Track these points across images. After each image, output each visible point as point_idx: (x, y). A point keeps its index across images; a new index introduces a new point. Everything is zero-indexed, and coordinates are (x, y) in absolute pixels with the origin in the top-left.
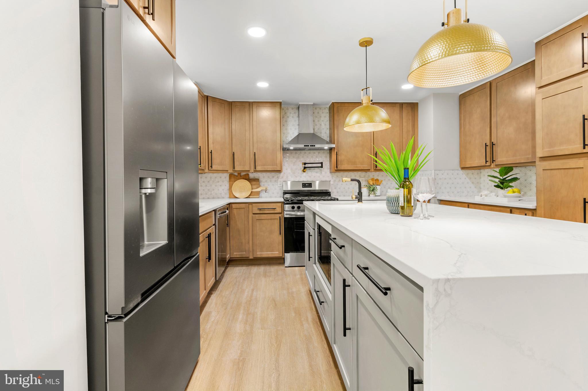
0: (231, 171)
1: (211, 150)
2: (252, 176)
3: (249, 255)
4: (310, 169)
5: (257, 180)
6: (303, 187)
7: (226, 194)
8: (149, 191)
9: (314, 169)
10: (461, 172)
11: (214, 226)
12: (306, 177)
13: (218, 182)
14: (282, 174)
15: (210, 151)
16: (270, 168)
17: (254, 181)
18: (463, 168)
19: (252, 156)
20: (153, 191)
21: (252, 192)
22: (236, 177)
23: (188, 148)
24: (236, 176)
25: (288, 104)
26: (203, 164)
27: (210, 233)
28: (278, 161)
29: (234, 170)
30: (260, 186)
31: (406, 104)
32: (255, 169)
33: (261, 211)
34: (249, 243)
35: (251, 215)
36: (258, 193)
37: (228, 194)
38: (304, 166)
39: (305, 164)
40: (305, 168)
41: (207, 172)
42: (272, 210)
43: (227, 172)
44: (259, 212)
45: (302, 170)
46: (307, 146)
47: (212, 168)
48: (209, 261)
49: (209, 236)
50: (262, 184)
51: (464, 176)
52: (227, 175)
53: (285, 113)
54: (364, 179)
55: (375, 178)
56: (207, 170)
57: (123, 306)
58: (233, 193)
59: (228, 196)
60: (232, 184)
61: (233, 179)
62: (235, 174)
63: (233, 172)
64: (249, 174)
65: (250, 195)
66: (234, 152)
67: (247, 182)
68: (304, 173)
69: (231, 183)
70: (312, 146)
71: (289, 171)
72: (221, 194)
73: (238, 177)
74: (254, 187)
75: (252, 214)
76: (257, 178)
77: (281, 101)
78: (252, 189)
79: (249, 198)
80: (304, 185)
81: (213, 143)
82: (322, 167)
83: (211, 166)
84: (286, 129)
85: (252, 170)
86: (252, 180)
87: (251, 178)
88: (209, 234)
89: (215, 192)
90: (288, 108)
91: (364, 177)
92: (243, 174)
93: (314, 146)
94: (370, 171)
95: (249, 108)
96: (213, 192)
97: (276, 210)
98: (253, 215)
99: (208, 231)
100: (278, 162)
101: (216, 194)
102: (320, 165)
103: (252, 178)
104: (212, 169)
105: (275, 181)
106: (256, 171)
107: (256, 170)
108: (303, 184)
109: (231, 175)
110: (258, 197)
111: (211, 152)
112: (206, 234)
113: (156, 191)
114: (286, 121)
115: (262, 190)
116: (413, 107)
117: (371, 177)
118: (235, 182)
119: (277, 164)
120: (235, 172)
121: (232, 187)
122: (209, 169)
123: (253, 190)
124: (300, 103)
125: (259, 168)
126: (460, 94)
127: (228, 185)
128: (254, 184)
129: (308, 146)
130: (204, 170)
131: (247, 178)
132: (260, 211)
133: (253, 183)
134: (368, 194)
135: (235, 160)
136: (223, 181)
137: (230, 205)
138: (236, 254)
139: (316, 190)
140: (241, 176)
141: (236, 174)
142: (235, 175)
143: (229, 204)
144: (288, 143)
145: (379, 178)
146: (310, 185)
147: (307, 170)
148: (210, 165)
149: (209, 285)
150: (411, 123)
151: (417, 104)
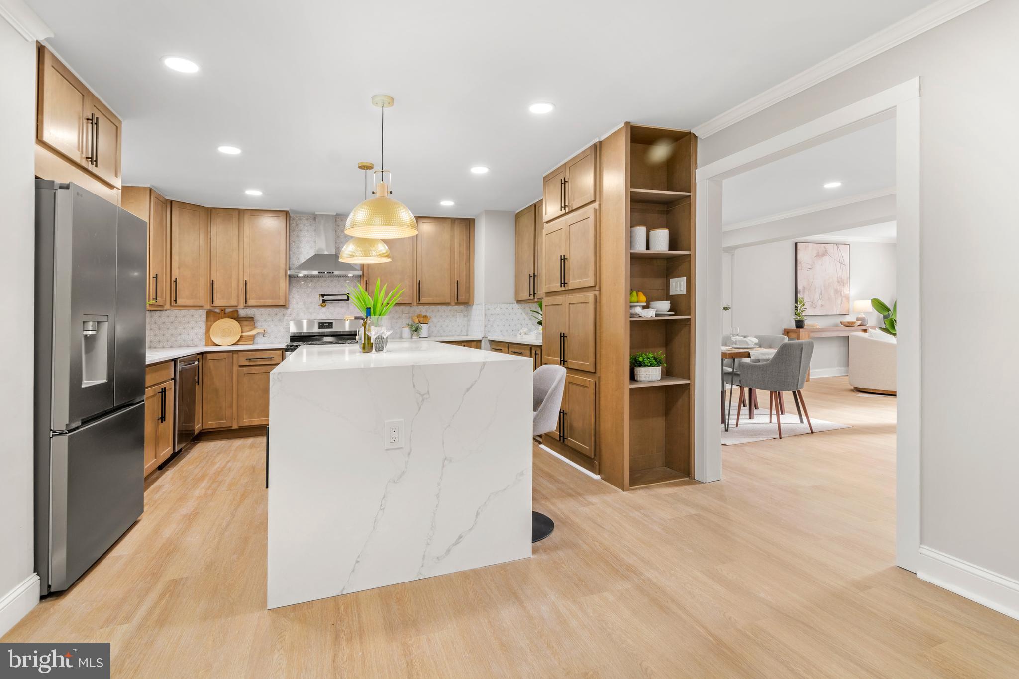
0: (208, 307)
1: (176, 278)
2: (242, 313)
3: (232, 424)
4: (332, 303)
5: (251, 319)
6: (319, 328)
7: (200, 340)
8: (90, 333)
9: (338, 303)
10: (516, 306)
11: (173, 380)
12: (326, 314)
13: (188, 322)
14: (289, 311)
15: (173, 279)
16: (269, 302)
17: (247, 321)
18: (518, 302)
19: (242, 286)
20: (94, 333)
21: (241, 337)
22: (218, 315)
23: (136, 274)
24: (218, 313)
25: (301, 214)
26: (162, 297)
27: (165, 388)
28: (282, 292)
29: (213, 305)
30: (255, 327)
31: (459, 220)
32: (246, 303)
33: (252, 361)
34: (232, 407)
35: (235, 368)
36: (253, 338)
37: (205, 341)
38: (321, 299)
39: (323, 296)
40: (324, 301)
41: (168, 309)
42: (268, 360)
43: (200, 308)
44: (247, 363)
45: (320, 304)
46: (322, 272)
47: (176, 303)
48: (162, 422)
49: (163, 391)
50: (258, 324)
51: (520, 311)
52: (202, 314)
53: (297, 225)
54: (408, 315)
55: (423, 315)
56: (168, 306)
57: (68, 423)
58: (211, 339)
59: (204, 343)
60: (211, 326)
61: (212, 319)
62: (216, 310)
63: (212, 308)
64: (239, 310)
65: (238, 341)
66: (213, 280)
67: (234, 323)
68: (323, 308)
69: (210, 323)
70: (330, 272)
71: (301, 305)
72: (192, 340)
73: (220, 315)
74: (246, 329)
75: (237, 366)
76: (251, 316)
77: (288, 210)
78: (242, 332)
79: (238, 345)
80: (322, 325)
81: (179, 268)
82: (348, 299)
83: (176, 301)
84: (298, 248)
85: (242, 304)
86: (243, 319)
87: (241, 317)
88: (162, 389)
89: (183, 337)
90: (302, 218)
91: (409, 313)
92: (228, 310)
93: (333, 272)
94: (412, 305)
95: (239, 219)
96: (179, 338)
97: (273, 360)
98: (239, 368)
99: (163, 386)
100: (280, 294)
101: (184, 341)
102: (345, 297)
103: (243, 316)
104: (176, 305)
105: (280, 320)
106: (247, 307)
107: (247, 305)
108: (320, 323)
109: (209, 314)
110: (252, 343)
111: (176, 281)
112: (158, 388)
113: (97, 333)
114: (298, 236)
115: (258, 333)
116: (468, 224)
117: (418, 313)
118: (215, 322)
119: (279, 296)
120: (214, 308)
121: (209, 331)
122: (172, 305)
123: (244, 334)
124: (317, 213)
125: (251, 302)
126: (517, 212)
127: (204, 327)
128: (246, 325)
129: (324, 272)
130: (163, 306)
131: (236, 316)
132: (250, 362)
133: (245, 323)
134: (410, 336)
135: (215, 291)
136: (196, 322)
137: (204, 355)
138: (211, 424)
139: (345, 331)
140: (225, 314)
141: (218, 311)
142: (216, 312)
143: (202, 353)
144: (296, 268)
145: (428, 315)
146: (330, 325)
147: (328, 303)
148: (173, 299)
149: (161, 454)
150: (465, 244)
151: (473, 220)
